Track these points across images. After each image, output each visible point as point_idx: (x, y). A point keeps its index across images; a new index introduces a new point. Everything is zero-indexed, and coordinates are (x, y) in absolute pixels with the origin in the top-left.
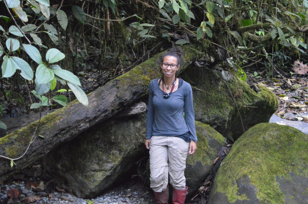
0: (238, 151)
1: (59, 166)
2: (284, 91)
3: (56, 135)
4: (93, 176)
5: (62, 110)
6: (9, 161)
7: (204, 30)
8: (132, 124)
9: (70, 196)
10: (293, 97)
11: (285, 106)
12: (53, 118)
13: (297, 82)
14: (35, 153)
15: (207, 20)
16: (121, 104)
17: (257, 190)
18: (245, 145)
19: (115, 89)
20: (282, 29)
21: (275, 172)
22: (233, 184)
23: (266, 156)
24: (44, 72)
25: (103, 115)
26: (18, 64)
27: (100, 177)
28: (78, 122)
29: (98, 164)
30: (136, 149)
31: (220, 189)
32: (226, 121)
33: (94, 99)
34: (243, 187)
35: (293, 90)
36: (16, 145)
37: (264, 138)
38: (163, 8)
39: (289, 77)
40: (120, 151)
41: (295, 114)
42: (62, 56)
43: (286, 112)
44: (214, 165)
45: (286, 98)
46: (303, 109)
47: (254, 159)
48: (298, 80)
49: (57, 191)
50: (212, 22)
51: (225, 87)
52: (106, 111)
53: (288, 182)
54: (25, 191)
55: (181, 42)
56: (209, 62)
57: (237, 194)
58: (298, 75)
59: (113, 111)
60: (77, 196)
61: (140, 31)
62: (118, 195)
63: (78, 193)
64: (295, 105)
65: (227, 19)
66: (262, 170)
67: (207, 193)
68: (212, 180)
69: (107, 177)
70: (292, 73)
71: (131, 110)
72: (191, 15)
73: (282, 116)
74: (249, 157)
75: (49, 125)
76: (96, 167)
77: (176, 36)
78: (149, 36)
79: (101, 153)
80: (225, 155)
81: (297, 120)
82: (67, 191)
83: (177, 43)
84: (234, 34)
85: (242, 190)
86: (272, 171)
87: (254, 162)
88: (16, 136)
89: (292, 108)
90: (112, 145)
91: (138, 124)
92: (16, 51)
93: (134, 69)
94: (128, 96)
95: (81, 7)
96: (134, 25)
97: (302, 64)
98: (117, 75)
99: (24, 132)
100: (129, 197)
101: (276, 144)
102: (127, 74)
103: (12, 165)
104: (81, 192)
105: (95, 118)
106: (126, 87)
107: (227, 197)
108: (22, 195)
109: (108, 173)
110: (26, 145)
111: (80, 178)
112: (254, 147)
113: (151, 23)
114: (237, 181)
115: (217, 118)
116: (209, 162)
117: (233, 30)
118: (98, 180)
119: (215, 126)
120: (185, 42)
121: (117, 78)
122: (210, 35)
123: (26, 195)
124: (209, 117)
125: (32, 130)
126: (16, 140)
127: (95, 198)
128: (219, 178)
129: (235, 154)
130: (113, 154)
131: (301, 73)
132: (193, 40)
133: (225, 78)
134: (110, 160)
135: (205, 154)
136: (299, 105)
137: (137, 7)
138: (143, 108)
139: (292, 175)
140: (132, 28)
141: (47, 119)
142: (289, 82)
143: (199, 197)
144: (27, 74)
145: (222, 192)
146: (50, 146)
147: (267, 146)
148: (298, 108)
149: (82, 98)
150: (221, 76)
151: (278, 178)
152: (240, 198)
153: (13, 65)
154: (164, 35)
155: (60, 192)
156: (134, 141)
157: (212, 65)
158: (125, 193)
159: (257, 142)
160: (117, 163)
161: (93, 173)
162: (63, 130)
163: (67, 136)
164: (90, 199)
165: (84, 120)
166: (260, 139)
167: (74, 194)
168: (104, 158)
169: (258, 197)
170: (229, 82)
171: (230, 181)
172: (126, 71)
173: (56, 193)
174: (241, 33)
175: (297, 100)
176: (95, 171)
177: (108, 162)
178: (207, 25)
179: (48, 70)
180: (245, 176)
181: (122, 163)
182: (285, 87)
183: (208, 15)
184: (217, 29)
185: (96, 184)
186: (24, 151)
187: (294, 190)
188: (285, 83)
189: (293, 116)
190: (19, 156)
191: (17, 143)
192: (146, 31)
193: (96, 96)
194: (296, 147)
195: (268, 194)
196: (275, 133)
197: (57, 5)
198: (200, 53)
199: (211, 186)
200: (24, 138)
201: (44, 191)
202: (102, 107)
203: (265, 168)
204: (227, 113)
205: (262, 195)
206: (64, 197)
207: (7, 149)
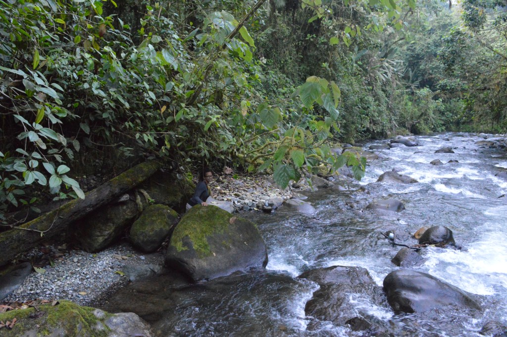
0: (184, 221)
1: (76, 234)
2: (218, 184)
3: (71, 216)
4: (96, 239)
5: (75, 200)
6: (40, 233)
7: (164, 151)
8: (120, 207)
9: (83, 252)
10: (223, 187)
11: (218, 192)
12: (69, 205)
13: (225, 178)
14: (57, 228)
15: (166, 145)
16: (113, 196)
17: (193, 243)
18: (188, 217)
19: (108, 187)
20: (208, 151)
21: (205, 232)
22: (180, 240)
23: (200, 223)
24: (55, 180)
25: (102, 202)
26: (37, 176)
27: (101, 239)
28: (85, 207)
29: (100, 232)
30: (123, 222)
31: (173, 244)
32: (179, 203)
33: (96, 193)
34: (186, 242)
35: (223, 183)
36: (45, 223)
37: (199, 213)
38: (139, 138)
39: (221, 175)
40: (113, 223)
41: (223, 196)
42: (68, 169)
43: (218, 195)
44: (171, 229)
45: (219, 188)
46: (228, 194)
47: (193, 225)
48: (226, 177)
49: (74, 249)
50: (168, 146)
51: (179, 183)
52: (104, 200)
53: (212, 237)
54: (54, 250)
55: (151, 158)
56: (169, 169)
57: (182, 247)
58: (226, 174)
59: (108, 200)
60: (87, 252)
61: (125, 152)
62: (113, 250)
63: (87, 250)
64: (223, 192)
65: (179, 145)
66: (197, 232)
67: (167, 246)
68: (169, 238)
69: (106, 239)
70: (222, 173)
71: (120, 198)
72: (156, 143)
73: (215, 198)
74: (189, 224)
75: (66, 210)
76: (98, 234)
77: (148, 154)
78: (130, 155)
79: (101, 225)
80: (177, 223)
81: (223, 200)
82: (81, 249)
83: (148, 158)
84: (182, 153)
85: (185, 244)
86: (203, 232)
87: (192, 227)
88: (45, 217)
89: (221, 193)
90: (108, 220)
91: (125, 207)
92: (36, 168)
93: (122, 175)
94: (117, 191)
95: (89, 138)
96: (121, 148)
97: (228, 168)
98: (112, 178)
99: (50, 214)
100: (120, 251)
101: (206, 216)
102: (117, 178)
103: (42, 235)
104: (90, 249)
105: (96, 205)
106: (116, 185)
107: (176, 249)
108: (52, 253)
109: (106, 237)
110: (51, 222)
111: (89, 241)
112: (193, 218)
113: (132, 148)
114: (182, 239)
115: (173, 202)
116: (167, 228)
117: (181, 151)
118: (100, 241)
119: (172, 207)
120: (153, 158)
121: (111, 180)
122: (168, 154)
123: (54, 253)
124: (169, 201)
125: (55, 213)
126: (44, 220)
127: (98, 252)
128: (173, 237)
129: (182, 223)
130: (109, 226)
131: (227, 173)
132: (157, 157)
133: (179, 178)
134: (107, 229)
135: (165, 224)
136: (225, 192)
137: (123, 137)
138: (127, 198)
139: (214, 233)
140: (121, 151)
141: (65, 206)
142: (221, 178)
143: (162, 248)
144: (42, 181)
145: (174, 245)
146: (68, 223)
147: (201, 217)
148: (225, 193)
149: (81, 195)
150: (176, 177)
151: (206, 235)
152: (183, 249)
153: (33, 176)
154: (141, 154)
155: (77, 250)
156: (122, 218)
157: (171, 171)
158: (118, 248)
159: (195, 216)
160: (111, 231)
161: (96, 237)
162: (75, 212)
163: (79, 216)
164: (95, 253)
165: (89, 206)
166: (197, 213)
167: (85, 251)
168: (103, 228)
169: (194, 248)
170: (181, 180)
171: (178, 239)
172: (117, 176)
173: (74, 251)
174: (186, 152)
175: (224, 189)
176: (98, 236)
177: (106, 231)
178: (166, 149)
179: (58, 179)
180: (187, 236)
181: (114, 231)
182: (218, 181)
183: (166, 142)
184: (172, 151)
185: (98, 244)
186: (50, 226)
187: (216, 242)
188: (219, 179)
189: (221, 198)
190: (47, 229)
191: (45, 222)
192: (129, 152)
193: (97, 191)
194: (217, 217)
195: (200, 246)
196: (206, 210)
197: (74, 137)
198: (162, 164)
199: (169, 242)
200: (49, 219)
201: (66, 249)
202: (101, 198)
203: (198, 230)
204: (180, 199)
205: (196, 246)
206: (79, 253)
207: (38, 226)
